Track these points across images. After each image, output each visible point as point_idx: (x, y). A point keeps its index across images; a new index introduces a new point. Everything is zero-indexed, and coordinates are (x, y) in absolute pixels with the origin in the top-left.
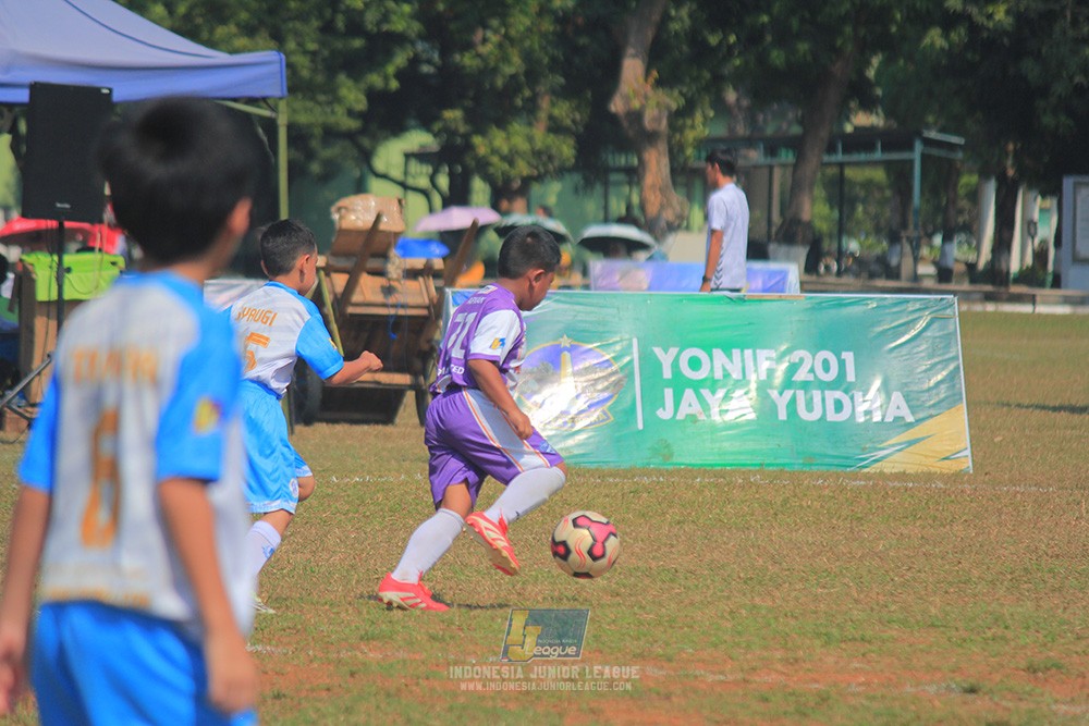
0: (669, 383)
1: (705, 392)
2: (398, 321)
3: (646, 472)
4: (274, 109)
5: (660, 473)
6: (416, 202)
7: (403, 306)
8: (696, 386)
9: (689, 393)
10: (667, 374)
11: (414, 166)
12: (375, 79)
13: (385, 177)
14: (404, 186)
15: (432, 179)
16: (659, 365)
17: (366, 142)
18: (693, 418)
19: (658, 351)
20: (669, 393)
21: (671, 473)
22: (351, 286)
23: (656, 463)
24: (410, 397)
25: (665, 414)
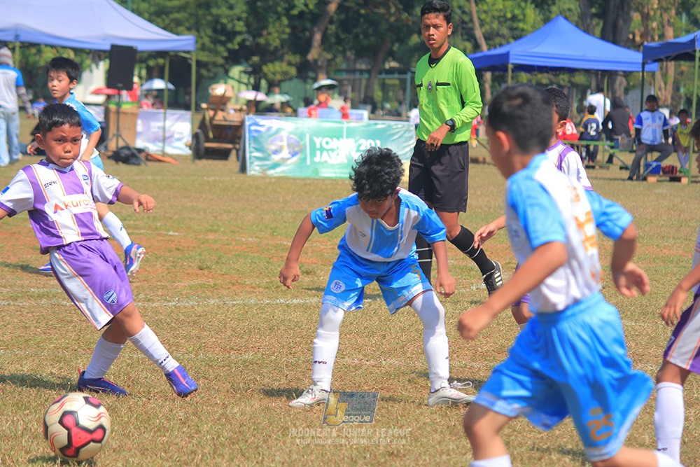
0: (318, 149)
1: (330, 152)
2: (230, 127)
3: (309, 179)
4: (191, 55)
5: (314, 179)
6: (243, 87)
7: (233, 121)
8: (327, 150)
9: (325, 153)
10: (318, 146)
11: (243, 75)
12: (230, 46)
13: (233, 78)
14: (239, 82)
15: (249, 79)
16: (315, 144)
17: (227, 67)
18: (326, 162)
19: (315, 139)
20: (318, 153)
21: (317, 179)
22: (215, 115)
23: (313, 176)
24: (234, 153)
25: (317, 159)
